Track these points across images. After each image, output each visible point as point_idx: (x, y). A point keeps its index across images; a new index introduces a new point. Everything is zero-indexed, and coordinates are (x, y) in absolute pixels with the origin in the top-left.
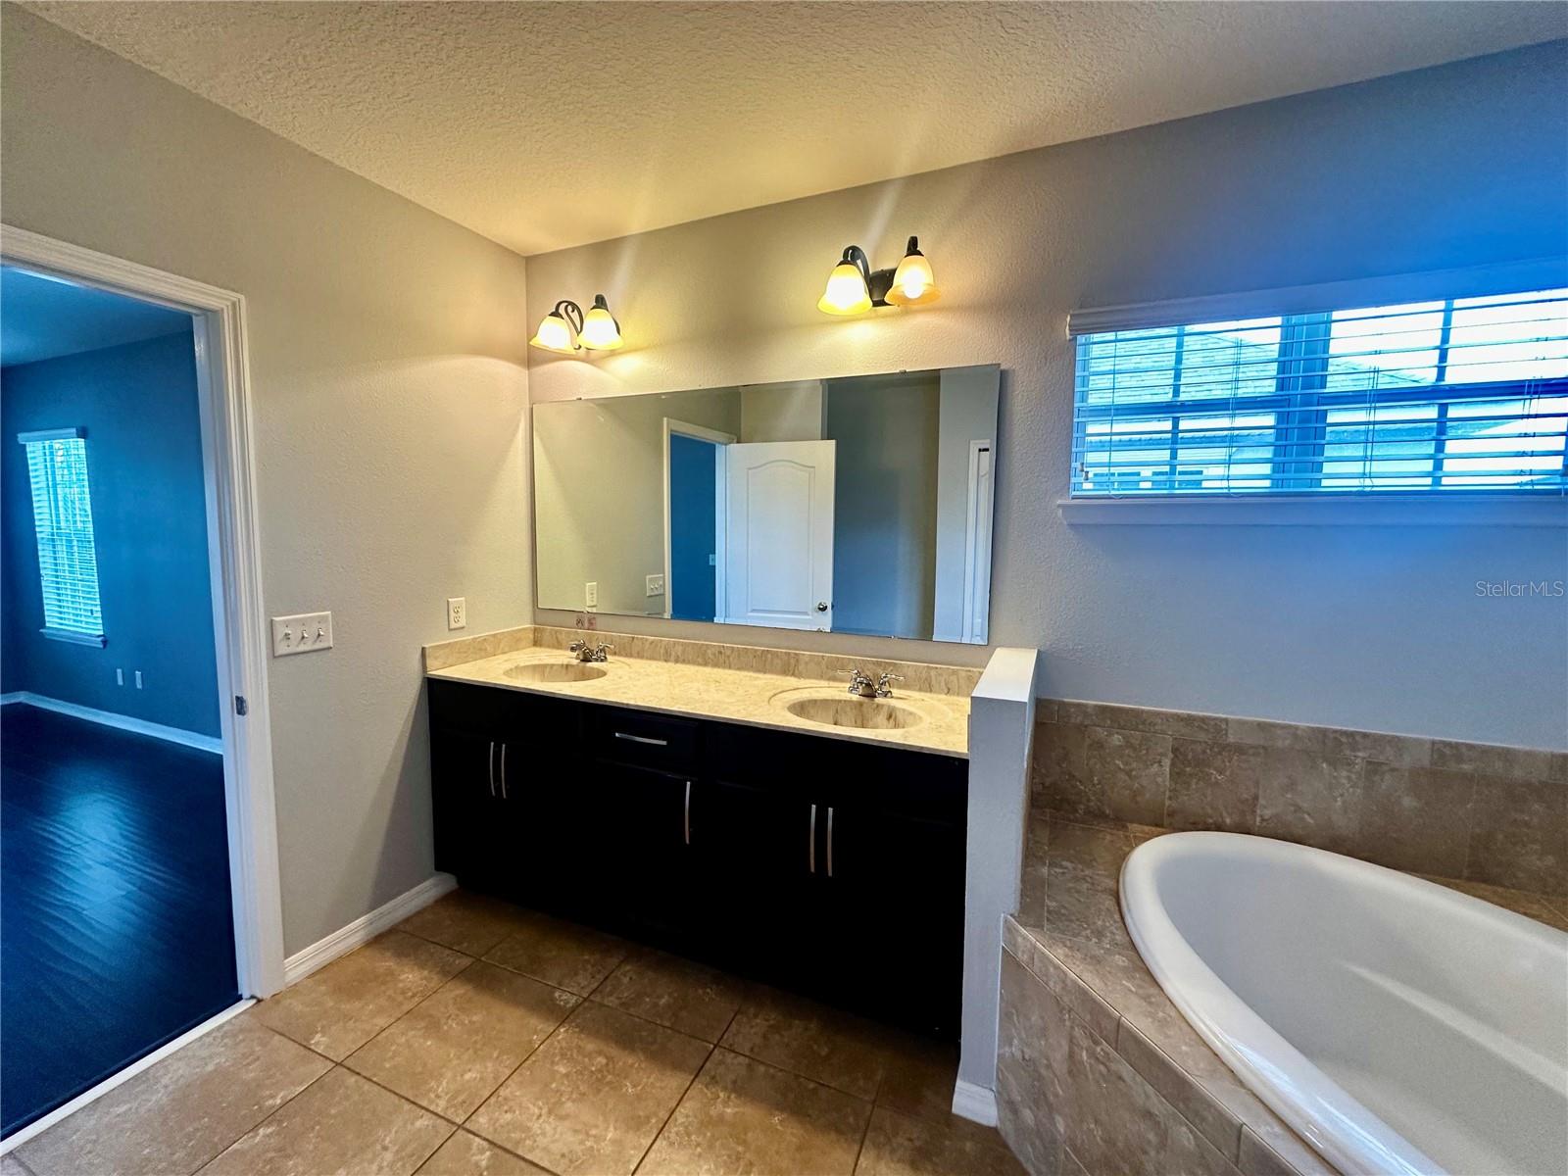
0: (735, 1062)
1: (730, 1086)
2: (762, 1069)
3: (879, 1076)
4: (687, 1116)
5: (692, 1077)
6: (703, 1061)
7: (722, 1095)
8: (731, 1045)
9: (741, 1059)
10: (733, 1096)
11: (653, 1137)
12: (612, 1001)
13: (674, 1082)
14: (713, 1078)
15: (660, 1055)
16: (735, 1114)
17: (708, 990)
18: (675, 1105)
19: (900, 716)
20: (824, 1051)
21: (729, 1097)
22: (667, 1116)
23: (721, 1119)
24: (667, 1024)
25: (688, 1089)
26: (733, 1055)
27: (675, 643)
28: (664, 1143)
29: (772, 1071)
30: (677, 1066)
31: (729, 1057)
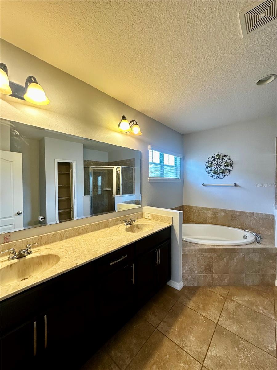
0: (162, 325)
1: (170, 328)
2: (165, 319)
3: (170, 298)
4: (177, 340)
5: (166, 337)
6: (161, 333)
7: (172, 330)
8: (157, 324)
9: (161, 323)
10: (173, 328)
11: (183, 350)
12: (128, 361)
13: (166, 343)
14: (166, 331)
15: (156, 345)
16: (178, 328)
17: (135, 326)
18: (174, 343)
19: (139, 226)
20: (162, 305)
21: (173, 329)
22: (177, 346)
23: (179, 332)
24: (145, 341)
25: (169, 339)
26: (160, 325)
27: (65, 231)
28: (185, 348)
29: (166, 317)
30: (161, 341)
31: (161, 326)
